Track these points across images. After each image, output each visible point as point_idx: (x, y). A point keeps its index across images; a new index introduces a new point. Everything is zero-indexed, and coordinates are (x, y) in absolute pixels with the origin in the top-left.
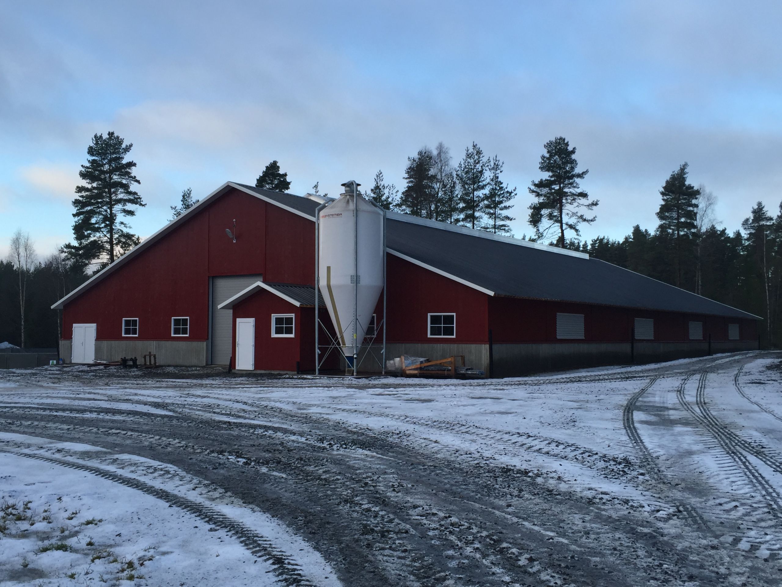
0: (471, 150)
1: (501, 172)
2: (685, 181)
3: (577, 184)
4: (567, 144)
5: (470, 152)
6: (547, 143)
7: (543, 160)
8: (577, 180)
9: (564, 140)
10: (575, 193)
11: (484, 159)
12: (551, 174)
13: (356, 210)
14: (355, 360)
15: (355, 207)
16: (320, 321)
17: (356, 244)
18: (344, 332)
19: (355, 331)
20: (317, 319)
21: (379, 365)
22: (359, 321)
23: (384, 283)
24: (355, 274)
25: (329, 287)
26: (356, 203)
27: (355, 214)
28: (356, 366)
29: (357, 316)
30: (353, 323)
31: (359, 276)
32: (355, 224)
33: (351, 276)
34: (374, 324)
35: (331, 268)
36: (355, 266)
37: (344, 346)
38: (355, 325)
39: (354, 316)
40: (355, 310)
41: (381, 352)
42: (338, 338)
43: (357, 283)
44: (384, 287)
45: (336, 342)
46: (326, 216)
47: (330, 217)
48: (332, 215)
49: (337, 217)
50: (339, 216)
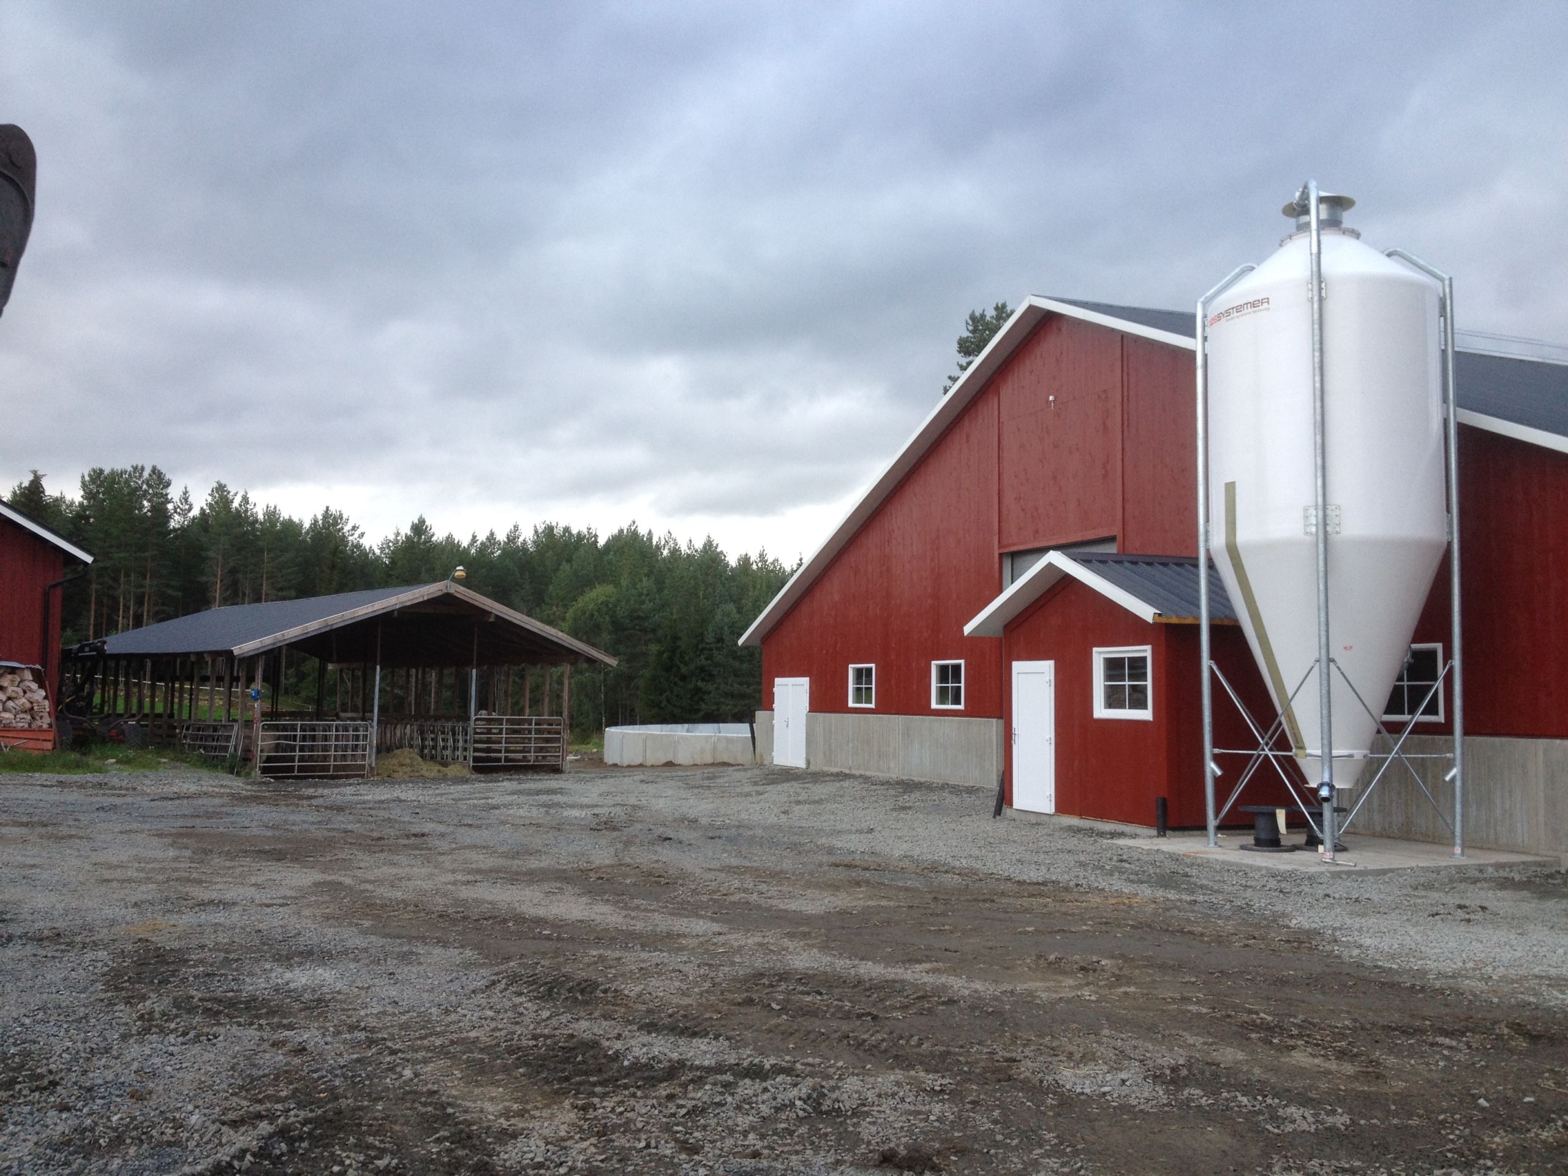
13: (1319, 278)
14: (1326, 805)
15: (1315, 269)
16: (1215, 668)
17: (1322, 395)
18: (1292, 703)
19: (1325, 700)
20: (1206, 662)
21: (1445, 821)
22: (1338, 668)
23: (1451, 533)
24: (1320, 500)
25: (1232, 550)
26: (1319, 253)
27: (1316, 291)
28: (1332, 827)
29: (1331, 649)
30: (1316, 670)
31: (1333, 507)
32: (1316, 326)
33: (1306, 510)
34: (1435, 679)
35: (1237, 485)
36: (1319, 474)
37: (1300, 752)
38: (1325, 682)
39: (1320, 648)
40: (1323, 628)
41: (1448, 778)
42: (1280, 724)
43: (1326, 533)
44: (1449, 544)
45: (1267, 737)
46: (1219, 317)
47: (1232, 316)
48: (1239, 309)
49: (1254, 312)
50: (1261, 307)
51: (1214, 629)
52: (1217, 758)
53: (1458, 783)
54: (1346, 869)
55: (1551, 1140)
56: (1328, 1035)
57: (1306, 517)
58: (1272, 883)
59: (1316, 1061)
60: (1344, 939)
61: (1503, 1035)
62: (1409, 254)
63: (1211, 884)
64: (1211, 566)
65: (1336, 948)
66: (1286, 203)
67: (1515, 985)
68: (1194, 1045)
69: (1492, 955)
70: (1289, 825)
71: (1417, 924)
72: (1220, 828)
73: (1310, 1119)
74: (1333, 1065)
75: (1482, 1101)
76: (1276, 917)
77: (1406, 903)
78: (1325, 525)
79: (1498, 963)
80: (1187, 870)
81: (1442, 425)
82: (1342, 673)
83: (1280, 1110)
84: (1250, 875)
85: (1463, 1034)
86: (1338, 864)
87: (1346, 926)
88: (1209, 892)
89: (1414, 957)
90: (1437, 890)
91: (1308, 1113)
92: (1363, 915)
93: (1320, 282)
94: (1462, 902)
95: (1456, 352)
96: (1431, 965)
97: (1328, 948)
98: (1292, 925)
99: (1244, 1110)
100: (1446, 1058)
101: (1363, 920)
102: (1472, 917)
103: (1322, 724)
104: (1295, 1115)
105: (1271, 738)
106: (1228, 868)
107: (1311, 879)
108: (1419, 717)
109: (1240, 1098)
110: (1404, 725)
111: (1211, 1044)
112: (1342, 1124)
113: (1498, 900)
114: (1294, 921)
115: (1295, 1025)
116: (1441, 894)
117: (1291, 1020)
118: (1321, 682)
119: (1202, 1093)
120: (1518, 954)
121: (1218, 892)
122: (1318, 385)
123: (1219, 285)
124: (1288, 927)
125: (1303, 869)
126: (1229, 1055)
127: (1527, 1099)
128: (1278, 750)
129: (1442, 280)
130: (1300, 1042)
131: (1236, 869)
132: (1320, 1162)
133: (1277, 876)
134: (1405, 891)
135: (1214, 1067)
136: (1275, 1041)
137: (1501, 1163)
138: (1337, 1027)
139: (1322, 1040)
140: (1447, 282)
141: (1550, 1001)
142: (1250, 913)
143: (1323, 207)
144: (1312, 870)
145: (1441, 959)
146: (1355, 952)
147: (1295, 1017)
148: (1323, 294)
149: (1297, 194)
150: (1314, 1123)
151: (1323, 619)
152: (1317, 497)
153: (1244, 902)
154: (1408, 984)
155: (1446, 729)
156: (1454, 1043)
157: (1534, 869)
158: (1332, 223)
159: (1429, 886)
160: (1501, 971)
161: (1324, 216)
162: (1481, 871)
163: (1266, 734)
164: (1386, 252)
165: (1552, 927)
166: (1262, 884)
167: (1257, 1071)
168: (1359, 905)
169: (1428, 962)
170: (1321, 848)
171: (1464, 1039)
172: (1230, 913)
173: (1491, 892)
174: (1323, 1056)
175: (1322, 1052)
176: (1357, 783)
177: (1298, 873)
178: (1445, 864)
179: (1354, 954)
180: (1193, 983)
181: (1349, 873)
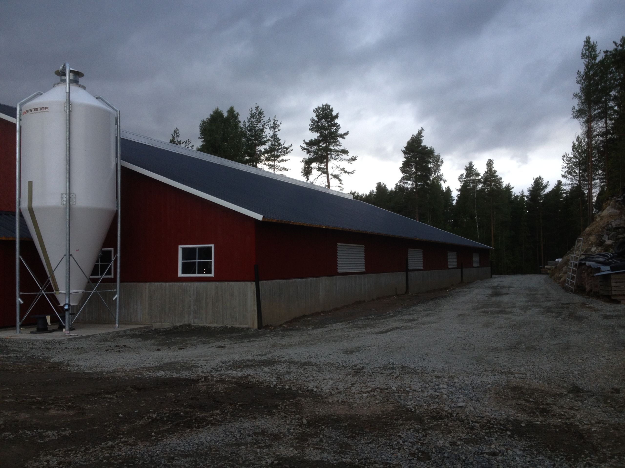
0: (254, 111)
1: (279, 130)
2: (422, 142)
3: (340, 143)
4: (332, 110)
5: (253, 112)
6: (316, 109)
7: (312, 122)
8: (340, 139)
9: (329, 106)
10: (338, 149)
11: (265, 119)
12: (319, 134)
13: (69, 102)
14: (67, 312)
15: (67, 99)
16: (22, 259)
17: (69, 149)
18: (54, 272)
19: (68, 271)
20: (18, 256)
21: (112, 315)
22: (73, 258)
23: (117, 206)
24: (68, 191)
25: (31, 210)
26: (69, 93)
27: (68, 108)
28: (69, 321)
29: (70, 251)
30: (64, 260)
31: (73, 195)
32: (68, 122)
33: (62, 195)
34: (111, 262)
35: (33, 183)
36: (67, 181)
37: (57, 292)
38: (68, 264)
39: (66, 250)
40: (68, 242)
41: (114, 299)
42: (49, 281)
43: (70, 205)
44: (117, 211)
45: (43, 287)
46: (27, 112)
47: (32, 112)
48: (35, 109)
49: (42, 112)
50: (45, 111)
51: (21, 242)
52: (21, 297)
53: (118, 300)
54: (74, 337)
55: (143, 424)
56: (64, 402)
57: (62, 198)
58: (44, 346)
59: (59, 412)
60: (72, 364)
61: (129, 390)
62: (105, 99)
63: (17, 349)
64: (21, 215)
65: (69, 368)
66: (57, 70)
67: (135, 372)
68: (7, 415)
69: (127, 362)
70: (51, 322)
71: (101, 355)
72: (21, 326)
73: (56, 434)
74: (66, 413)
75: (120, 415)
76: (45, 359)
77: (97, 347)
78: (69, 201)
79: (129, 365)
80: (7, 344)
81: (115, 166)
82: (75, 260)
83: (44, 434)
84: (34, 343)
85: (115, 392)
86: (71, 335)
87: (72, 359)
88: (16, 352)
89: (99, 367)
90: (109, 341)
91: (55, 433)
92: (80, 354)
93: (69, 104)
94: (118, 345)
95: (121, 138)
96: (105, 369)
97: (66, 368)
98: (51, 361)
99: (28, 436)
100: (108, 402)
101: (80, 356)
102: (121, 349)
103: (66, 280)
104: (50, 434)
105: (45, 287)
106: (25, 341)
107: (60, 342)
108: (104, 276)
109: (27, 432)
110: (98, 279)
111: (15, 413)
112: (68, 434)
113: (130, 342)
114: (52, 360)
115: (51, 400)
116: (110, 343)
117: (50, 398)
118: (66, 264)
119: (10, 434)
120: (136, 361)
121: (20, 352)
122: (68, 145)
123: (27, 98)
124: (50, 362)
125: (57, 339)
126: (23, 416)
127: (136, 411)
128: (48, 292)
129: (116, 111)
130: (53, 406)
131: (28, 341)
132: (59, 449)
133: (46, 343)
134: (96, 343)
135: (16, 422)
136: (43, 407)
137: (126, 435)
138: (68, 398)
139: (62, 404)
140: (118, 112)
141: (146, 376)
142: (34, 359)
143: (71, 74)
144: (60, 339)
145: (109, 367)
146: (77, 368)
147: (51, 397)
148: (71, 109)
149: (61, 67)
150: (57, 436)
151: (68, 239)
152: (66, 190)
153: (31, 354)
154: (96, 378)
155: (114, 280)
156: (111, 396)
157: (144, 329)
158: (75, 82)
159: (105, 340)
160: (130, 368)
161: (72, 78)
162: (125, 332)
163: (43, 285)
164: (96, 97)
165: (148, 350)
166: (39, 346)
167: (34, 420)
168: (79, 350)
169: (104, 368)
170: (64, 330)
171: (115, 394)
172: (25, 360)
173: (128, 340)
174: (62, 410)
175: (61, 408)
176: (79, 303)
177: (55, 340)
178: (112, 331)
179: (76, 369)
180: (8, 390)
181: (75, 338)
